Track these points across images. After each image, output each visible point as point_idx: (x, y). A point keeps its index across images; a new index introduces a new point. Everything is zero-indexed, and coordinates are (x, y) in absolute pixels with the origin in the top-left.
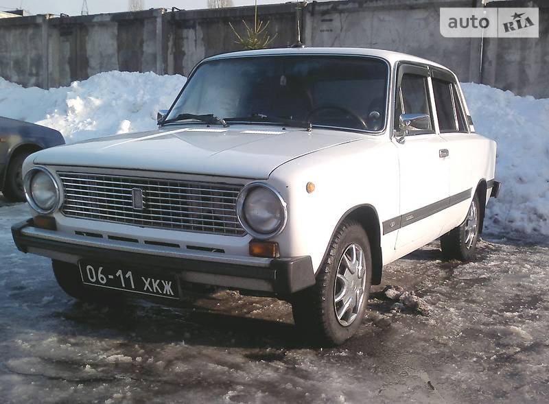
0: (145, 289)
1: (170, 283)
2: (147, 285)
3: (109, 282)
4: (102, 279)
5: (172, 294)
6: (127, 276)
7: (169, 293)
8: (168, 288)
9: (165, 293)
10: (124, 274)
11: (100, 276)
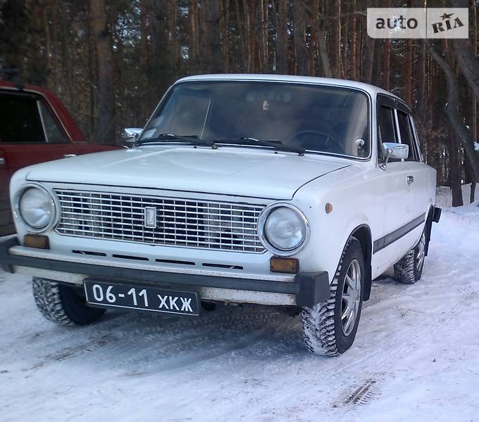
0: (161, 307)
1: (190, 300)
2: (163, 302)
3: (119, 301)
4: (111, 298)
5: (191, 311)
6: (140, 294)
7: (187, 310)
8: (186, 304)
9: (182, 309)
10: (137, 292)
11: (108, 294)
